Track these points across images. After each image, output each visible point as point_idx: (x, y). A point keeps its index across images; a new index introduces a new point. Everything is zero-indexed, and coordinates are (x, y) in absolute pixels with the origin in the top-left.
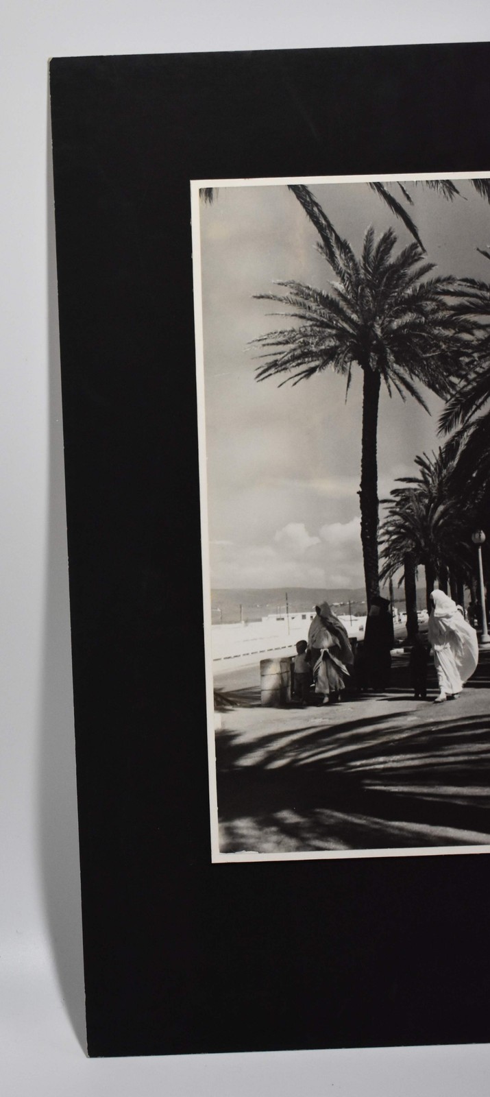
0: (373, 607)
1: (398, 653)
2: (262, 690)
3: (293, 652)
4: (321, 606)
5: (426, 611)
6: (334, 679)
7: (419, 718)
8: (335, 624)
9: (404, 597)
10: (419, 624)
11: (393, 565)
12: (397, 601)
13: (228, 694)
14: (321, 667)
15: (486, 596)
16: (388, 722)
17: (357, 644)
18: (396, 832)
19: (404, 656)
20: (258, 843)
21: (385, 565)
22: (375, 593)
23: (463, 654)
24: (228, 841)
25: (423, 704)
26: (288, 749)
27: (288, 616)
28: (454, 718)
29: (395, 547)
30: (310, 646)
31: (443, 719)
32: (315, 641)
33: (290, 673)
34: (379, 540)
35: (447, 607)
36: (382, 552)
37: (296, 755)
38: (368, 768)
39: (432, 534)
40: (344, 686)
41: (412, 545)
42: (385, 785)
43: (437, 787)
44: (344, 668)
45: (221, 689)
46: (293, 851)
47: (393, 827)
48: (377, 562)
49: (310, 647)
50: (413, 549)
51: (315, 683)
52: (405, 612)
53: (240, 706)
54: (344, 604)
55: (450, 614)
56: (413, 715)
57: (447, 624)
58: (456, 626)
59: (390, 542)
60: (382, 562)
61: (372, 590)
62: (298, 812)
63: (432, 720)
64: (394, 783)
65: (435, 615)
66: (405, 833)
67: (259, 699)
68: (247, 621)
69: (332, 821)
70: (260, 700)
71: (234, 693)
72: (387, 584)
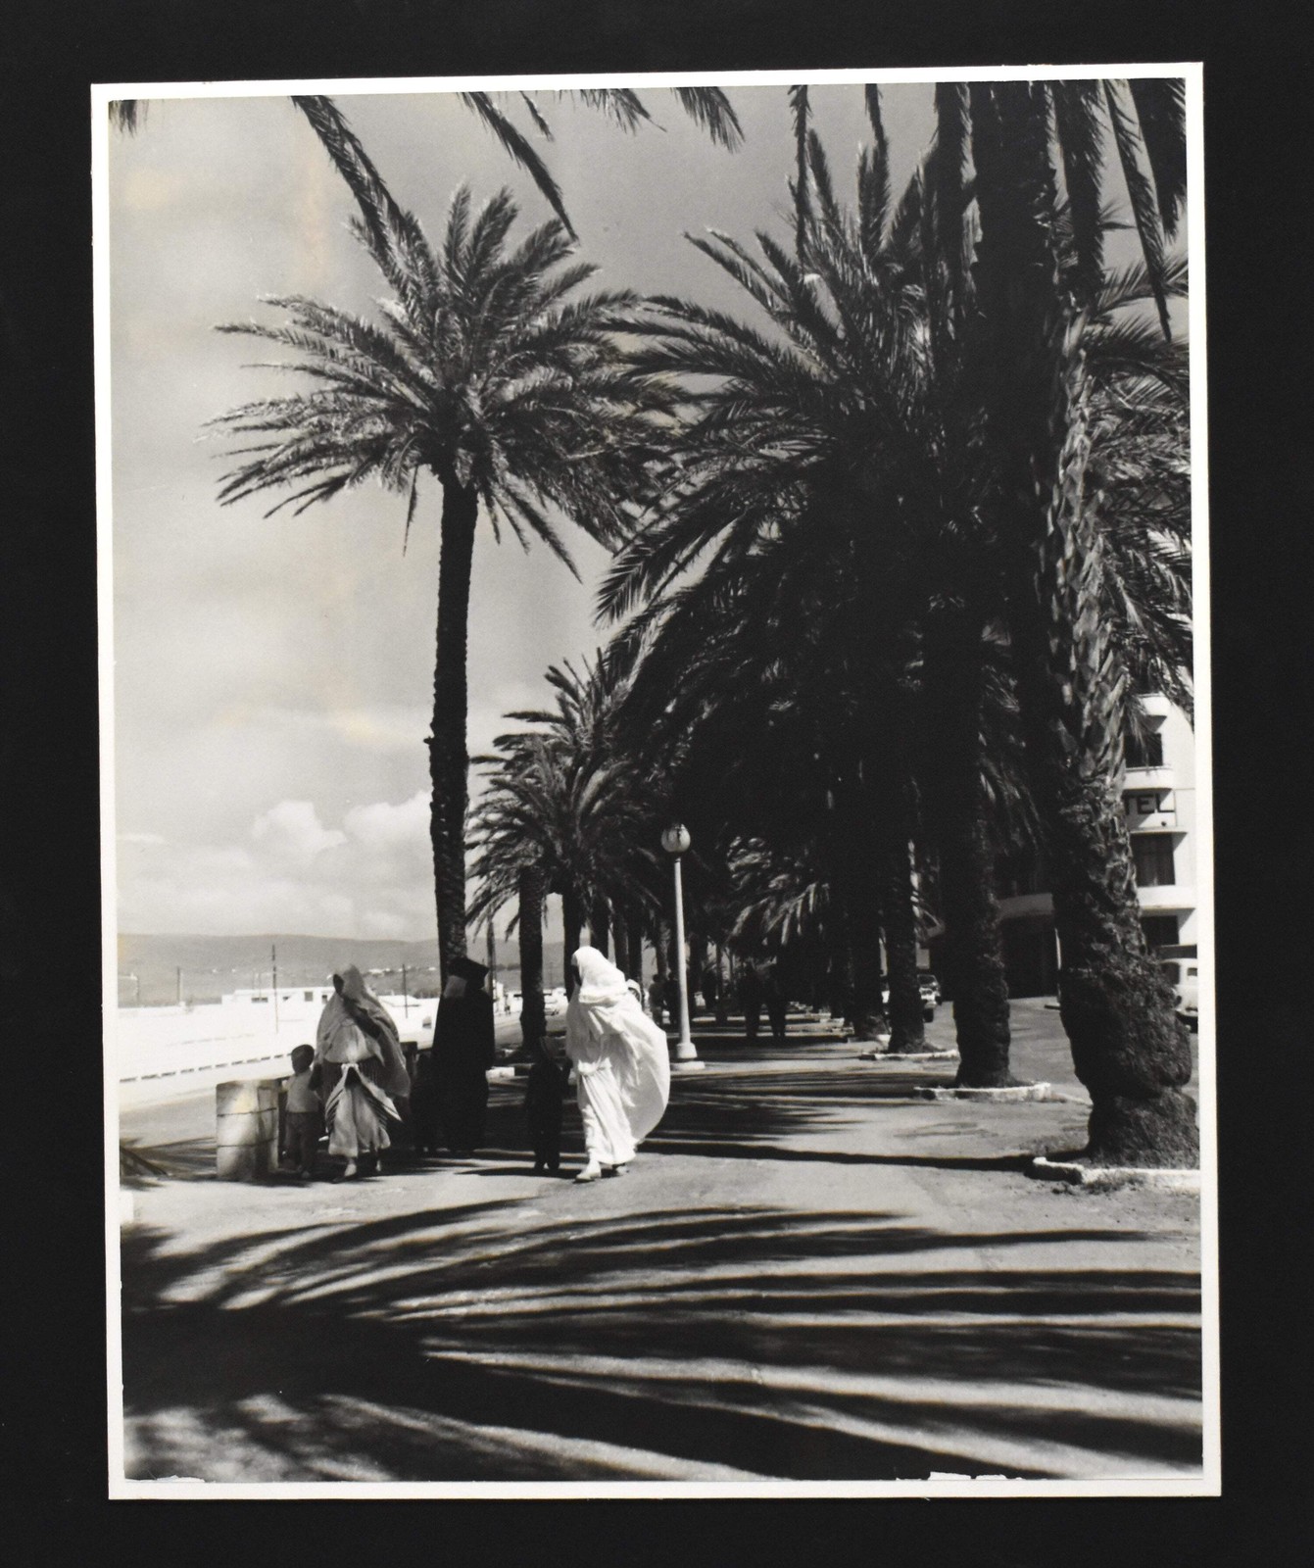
0: (453, 979)
1: (502, 1076)
2: (219, 1146)
3: (286, 1068)
4: (345, 974)
5: (563, 990)
6: (369, 1126)
7: (544, 1214)
8: (373, 1013)
9: (517, 959)
10: (547, 1017)
11: (496, 893)
12: (502, 968)
13: (150, 1152)
14: (341, 1100)
15: (687, 962)
16: (479, 1218)
17: (418, 1056)
18: (490, 1448)
19: (513, 1084)
20: (203, 1460)
21: (480, 892)
22: (457, 949)
23: (639, 1082)
24: (143, 1454)
25: (551, 1184)
26: (270, 1269)
27: (276, 994)
28: (617, 1214)
29: (501, 855)
30: (320, 1057)
31: (593, 1217)
32: (331, 1047)
33: (277, 1112)
34: (467, 840)
35: (606, 984)
36: (474, 866)
37: (287, 1283)
38: (434, 1313)
39: (578, 830)
40: (387, 1142)
41: (536, 852)
42: (469, 1351)
43: (577, 1356)
44: (389, 1104)
45: (133, 1141)
46: (276, 1481)
47: (483, 1438)
48: (463, 886)
49: (320, 1060)
50: (539, 862)
51: (329, 1134)
52: (520, 992)
53: (175, 1178)
54: (391, 973)
55: (613, 998)
56: (531, 1205)
57: (607, 1019)
58: (626, 1023)
59: (491, 846)
60: (473, 887)
61: (450, 944)
62: (288, 1400)
63: (569, 1218)
64: (488, 1346)
65: (581, 1000)
66: (508, 1451)
67: (212, 1163)
68: (190, 1002)
69: (358, 1421)
70: (215, 1165)
71: (160, 1149)
72: (483, 934)
